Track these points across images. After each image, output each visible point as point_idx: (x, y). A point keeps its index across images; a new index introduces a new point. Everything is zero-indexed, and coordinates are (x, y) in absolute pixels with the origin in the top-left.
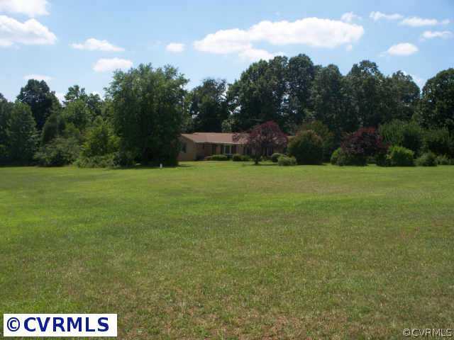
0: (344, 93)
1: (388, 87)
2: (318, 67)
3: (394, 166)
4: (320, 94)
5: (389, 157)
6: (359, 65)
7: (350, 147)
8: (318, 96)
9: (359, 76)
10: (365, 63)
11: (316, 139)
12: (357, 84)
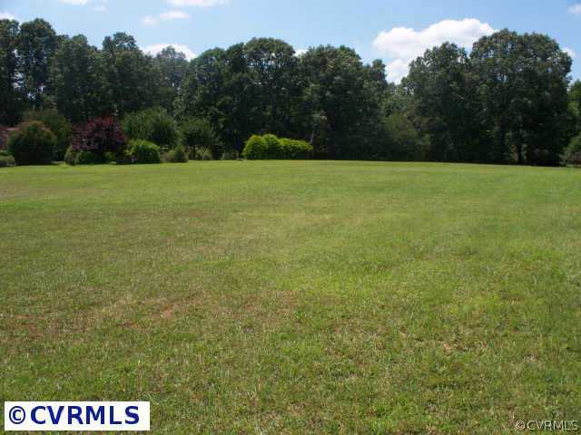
0: (92, 73)
1: (147, 67)
2: (61, 38)
3: (134, 163)
4: (61, 72)
5: (129, 153)
6: (112, 38)
7: (82, 142)
8: (60, 75)
9: (112, 52)
10: (120, 36)
11: (44, 131)
12: (110, 62)
